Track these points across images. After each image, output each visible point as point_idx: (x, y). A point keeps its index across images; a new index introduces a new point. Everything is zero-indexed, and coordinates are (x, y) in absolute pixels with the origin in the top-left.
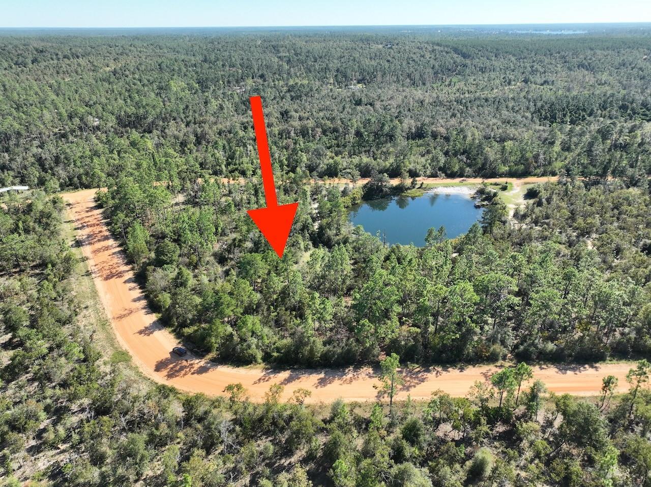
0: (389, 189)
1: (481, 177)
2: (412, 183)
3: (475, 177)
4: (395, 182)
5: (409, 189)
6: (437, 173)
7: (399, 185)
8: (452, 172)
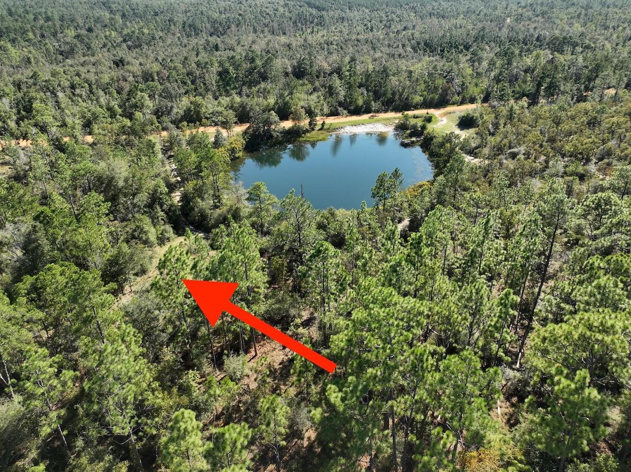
0: (281, 133)
1: (392, 111)
2: (310, 123)
3: (386, 111)
4: (288, 124)
5: (307, 131)
6: (337, 109)
7: (293, 127)
8: (357, 106)
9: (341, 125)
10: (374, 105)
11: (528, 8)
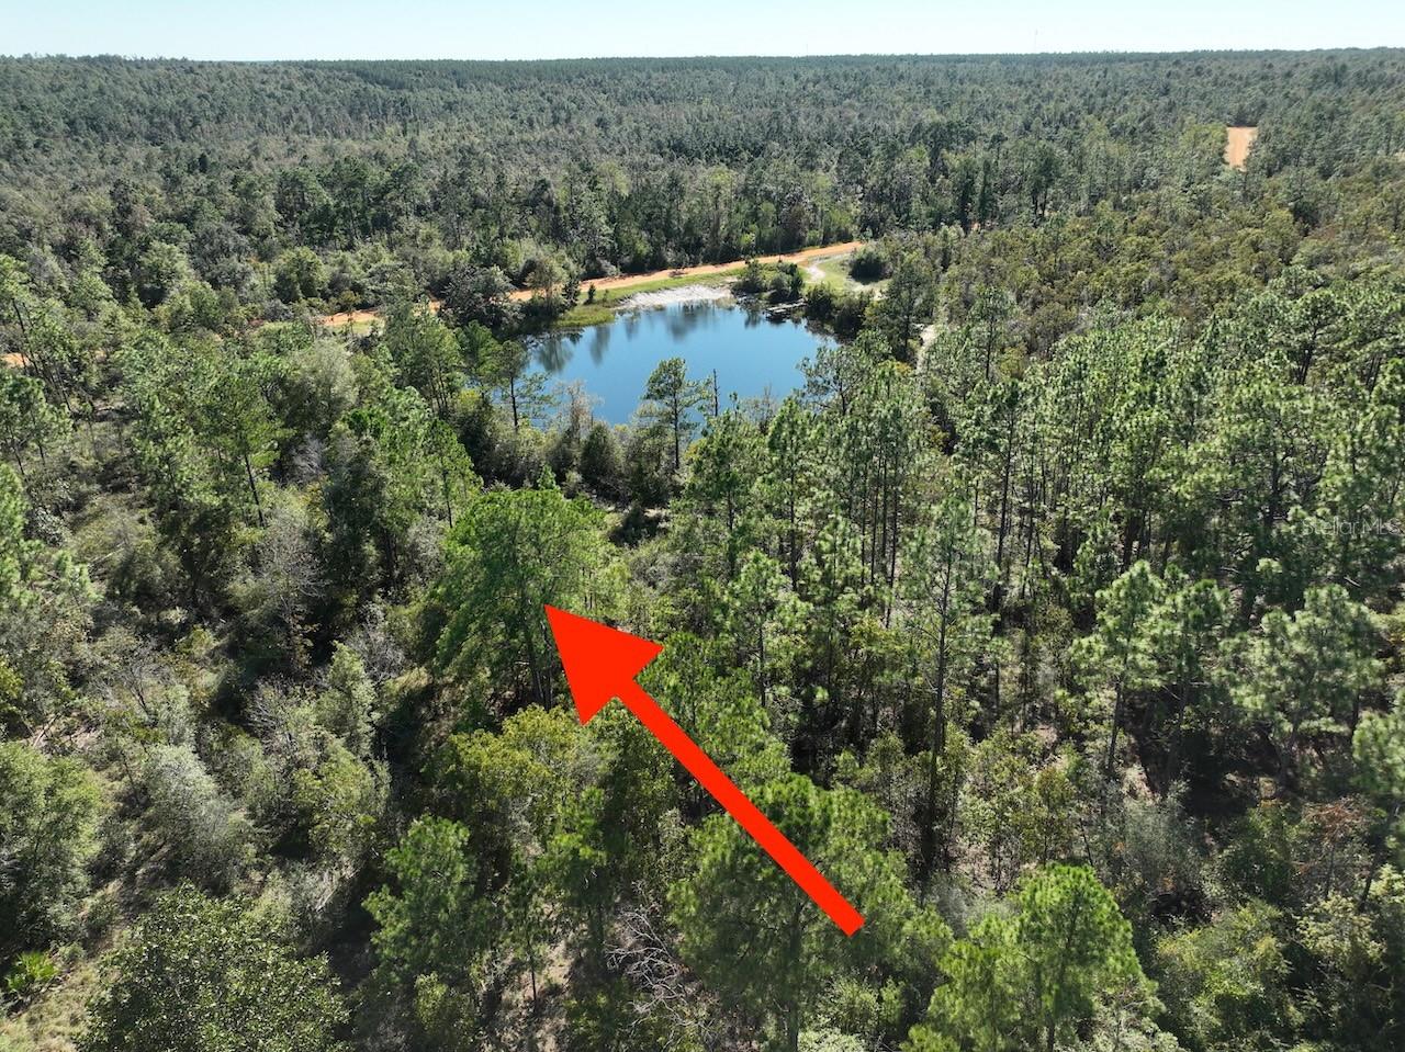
2: (567, 292)
7: (534, 301)
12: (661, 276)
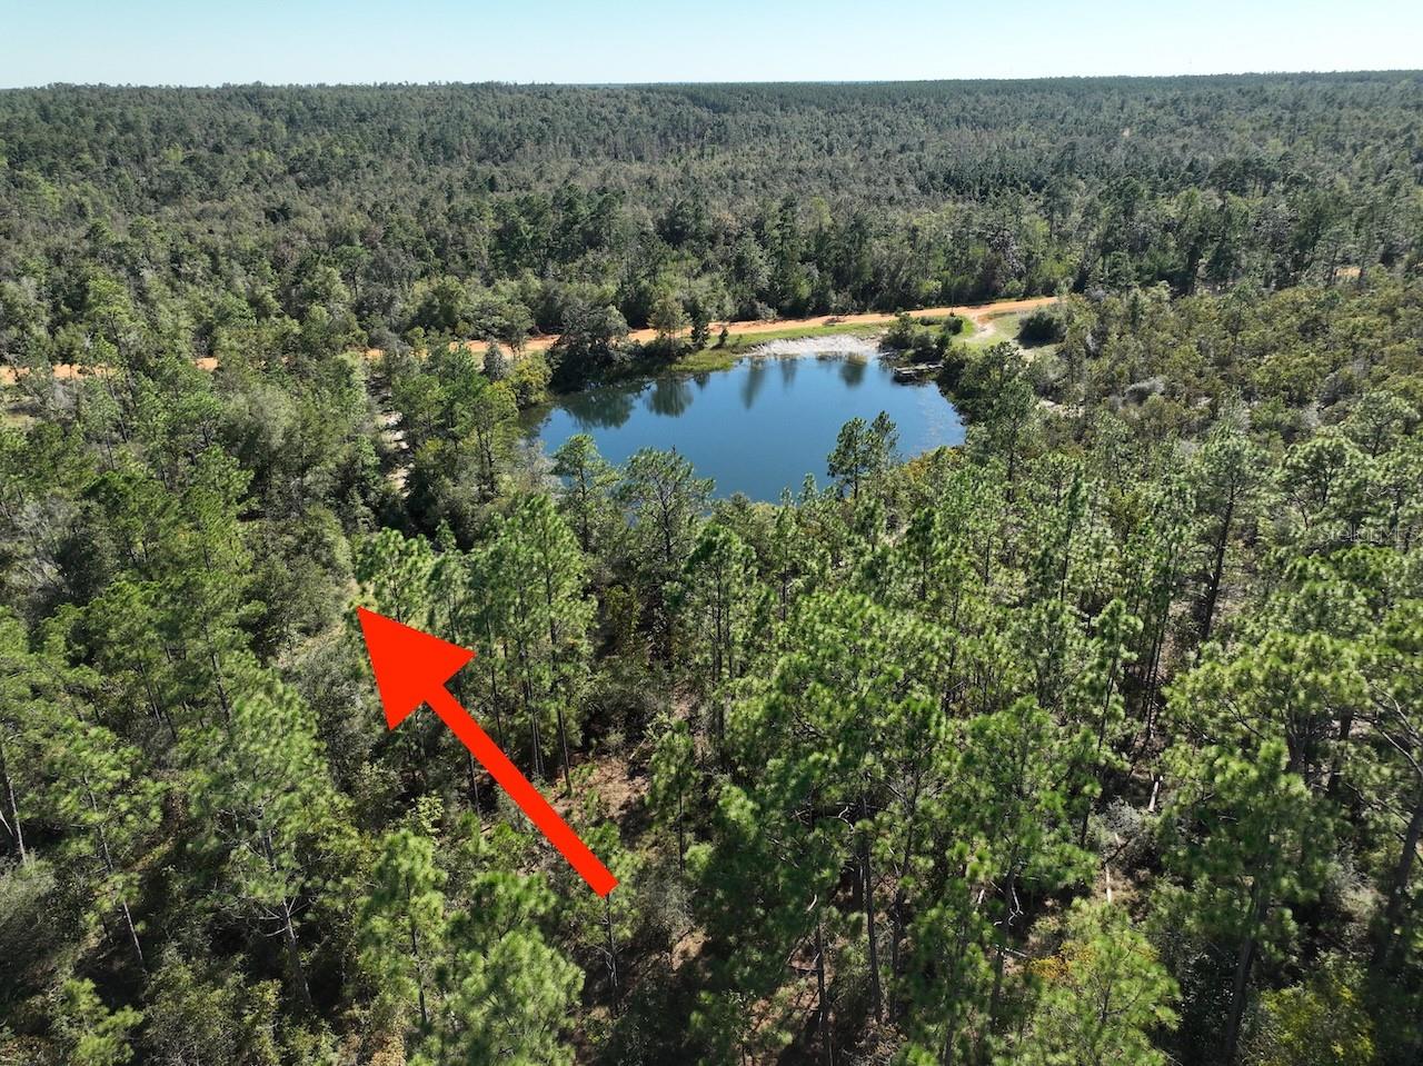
0: (629, 353)
2: (695, 335)
4: (645, 337)
5: (688, 350)
6: (755, 307)
7: (656, 343)
8: (798, 300)
9: (761, 339)
10: (835, 299)
11: (1168, 108)
12: (816, 322)
